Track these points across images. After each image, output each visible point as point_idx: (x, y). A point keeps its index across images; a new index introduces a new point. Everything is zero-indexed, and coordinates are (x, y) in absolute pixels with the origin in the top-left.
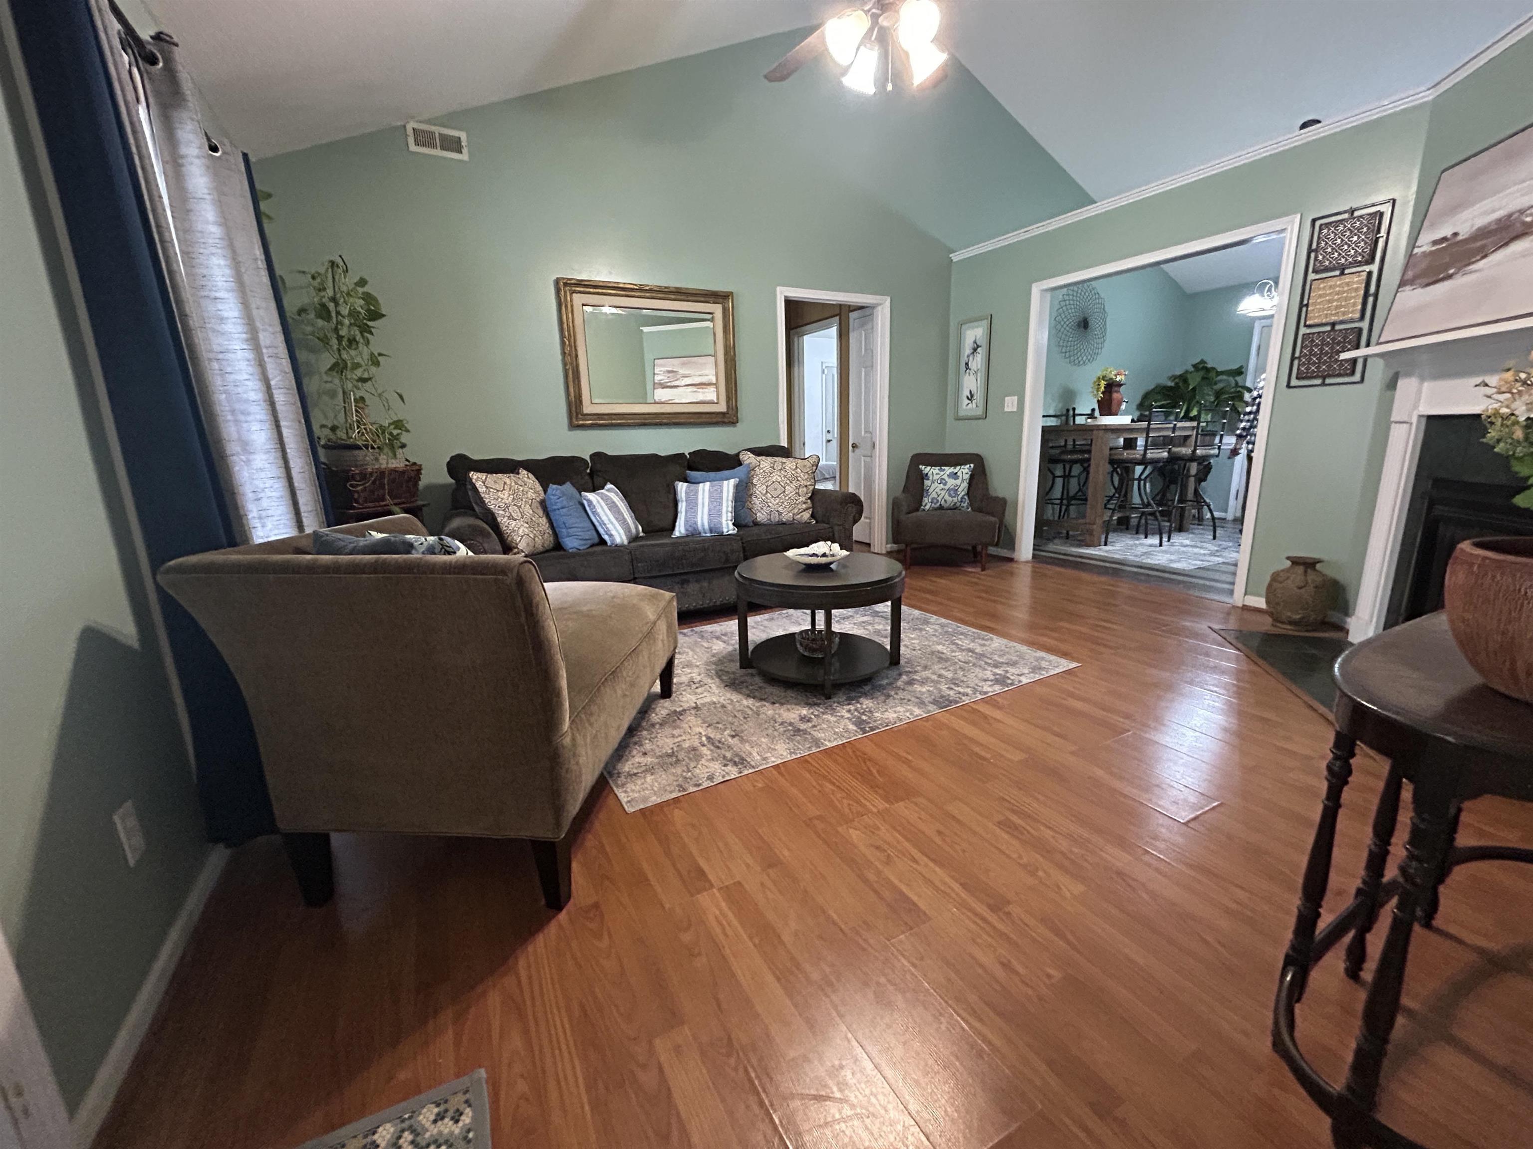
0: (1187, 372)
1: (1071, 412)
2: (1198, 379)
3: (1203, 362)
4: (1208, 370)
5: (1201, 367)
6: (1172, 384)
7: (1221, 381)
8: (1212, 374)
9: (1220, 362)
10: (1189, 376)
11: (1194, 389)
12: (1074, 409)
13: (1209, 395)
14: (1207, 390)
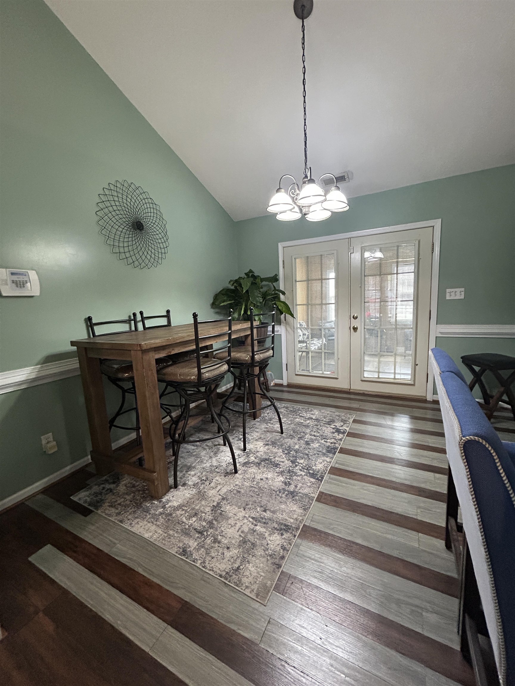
0: (240, 278)
1: (139, 318)
2: (249, 284)
3: (251, 271)
4: (255, 277)
5: (250, 275)
6: (233, 288)
7: (265, 285)
8: (258, 281)
9: (261, 272)
10: (241, 281)
11: (247, 291)
12: (141, 313)
13: (258, 297)
14: (257, 293)
